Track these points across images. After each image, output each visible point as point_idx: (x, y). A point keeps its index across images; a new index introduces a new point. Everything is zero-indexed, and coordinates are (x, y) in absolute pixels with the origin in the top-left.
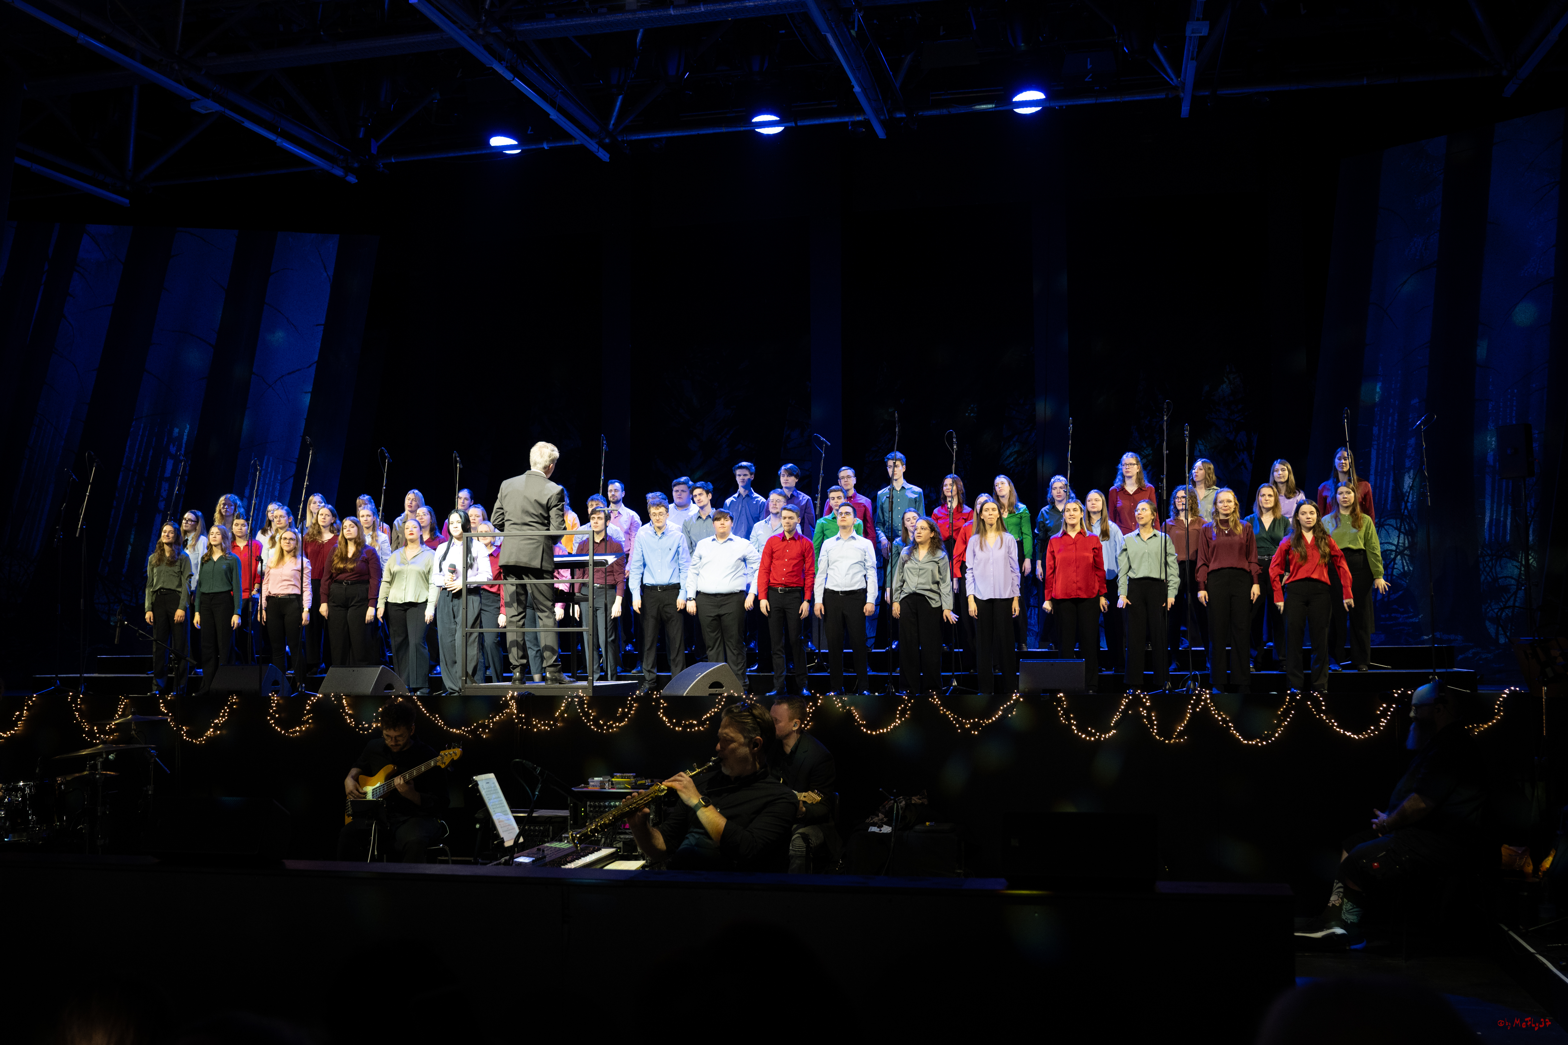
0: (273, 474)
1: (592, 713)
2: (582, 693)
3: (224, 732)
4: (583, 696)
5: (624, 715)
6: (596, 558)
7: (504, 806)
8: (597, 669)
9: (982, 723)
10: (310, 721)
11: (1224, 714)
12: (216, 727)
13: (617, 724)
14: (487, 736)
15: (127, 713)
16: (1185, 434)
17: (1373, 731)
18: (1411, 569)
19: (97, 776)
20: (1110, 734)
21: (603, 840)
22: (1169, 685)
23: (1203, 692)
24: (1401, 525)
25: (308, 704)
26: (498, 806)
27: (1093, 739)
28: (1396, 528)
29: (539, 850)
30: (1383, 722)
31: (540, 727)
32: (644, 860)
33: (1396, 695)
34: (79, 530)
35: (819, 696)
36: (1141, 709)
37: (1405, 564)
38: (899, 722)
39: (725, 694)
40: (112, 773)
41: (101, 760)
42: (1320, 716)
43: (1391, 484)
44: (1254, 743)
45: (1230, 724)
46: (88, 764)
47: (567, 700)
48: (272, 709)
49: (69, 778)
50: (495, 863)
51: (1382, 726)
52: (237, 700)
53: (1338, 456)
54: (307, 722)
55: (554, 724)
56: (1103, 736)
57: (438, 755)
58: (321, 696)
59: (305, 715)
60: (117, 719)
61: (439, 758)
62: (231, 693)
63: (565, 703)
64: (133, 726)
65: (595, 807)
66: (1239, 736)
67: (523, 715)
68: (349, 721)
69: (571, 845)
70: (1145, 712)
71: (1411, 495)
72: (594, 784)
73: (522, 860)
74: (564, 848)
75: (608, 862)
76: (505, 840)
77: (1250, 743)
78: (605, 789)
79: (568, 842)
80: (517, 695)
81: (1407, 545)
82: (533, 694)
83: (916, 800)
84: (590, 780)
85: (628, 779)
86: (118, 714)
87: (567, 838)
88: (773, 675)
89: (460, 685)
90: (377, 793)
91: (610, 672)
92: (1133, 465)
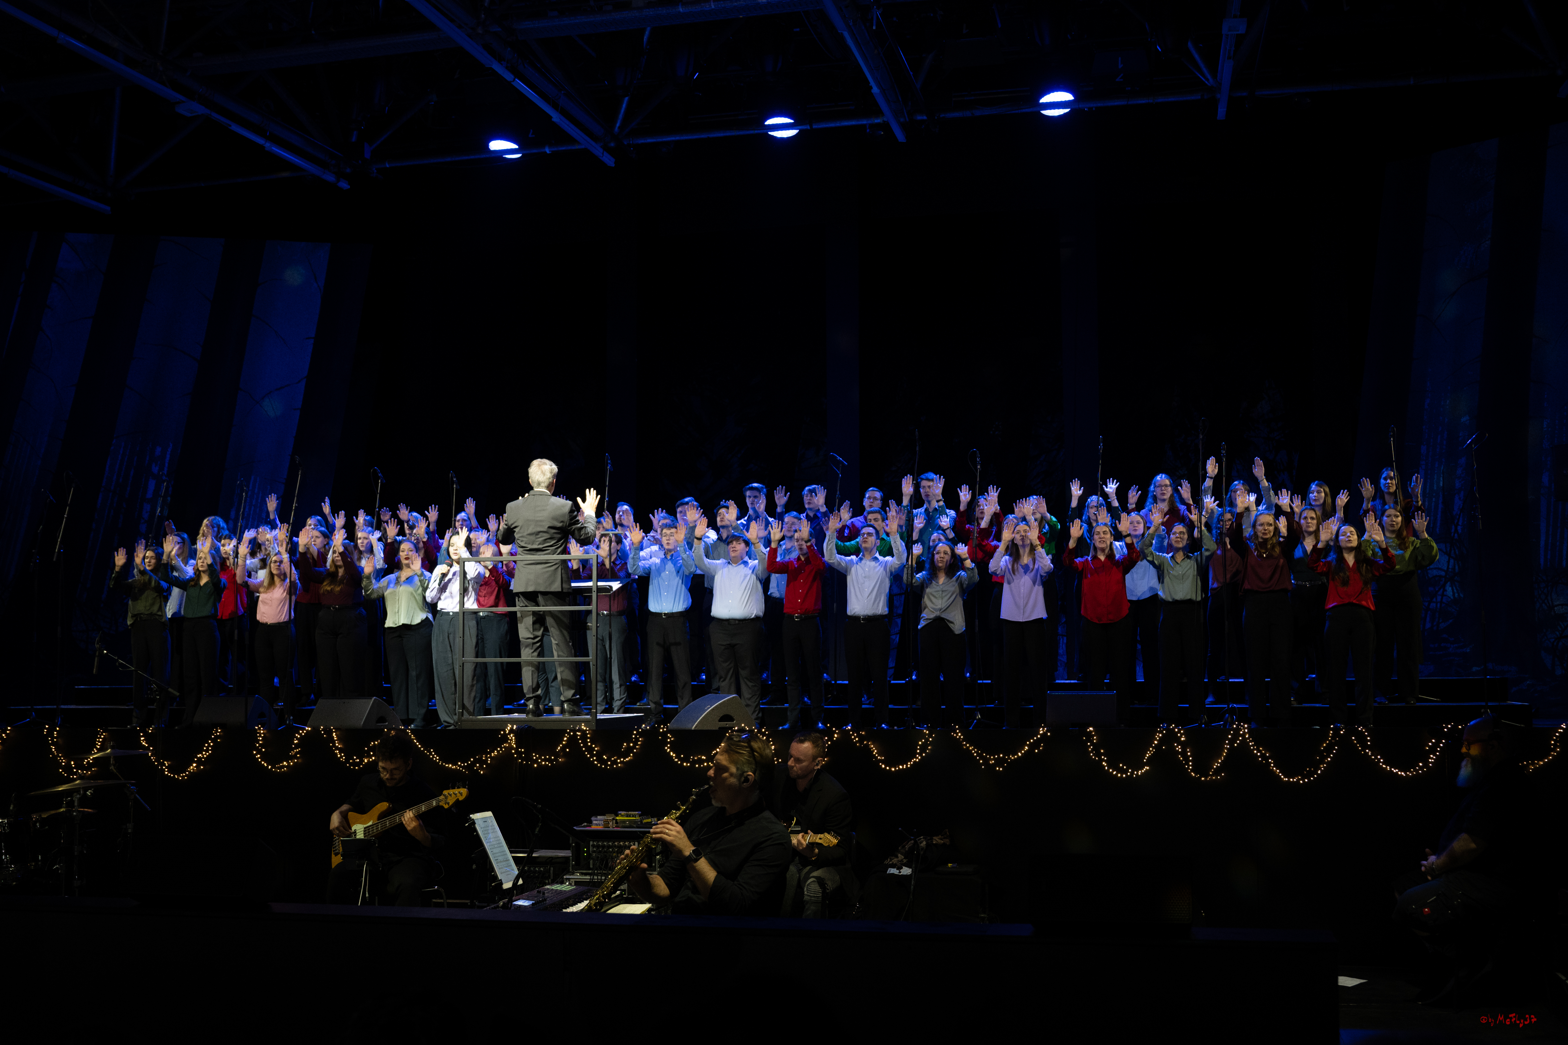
1: (595, 747)
2: (585, 726)
3: (208, 767)
4: (586, 730)
5: (629, 750)
6: (600, 584)
7: (503, 846)
8: (601, 700)
9: (1007, 759)
10: (298, 756)
11: (1263, 751)
12: (199, 763)
13: (622, 759)
14: (485, 771)
15: (106, 746)
16: (1222, 453)
17: (1421, 769)
18: (1462, 596)
19: (75, 814)
20: (1143, 772)
22: (1204, 719)
23: (1242, 726)
24: (1451, 550)
25: (297, 737)
26: (496, 846)
27: (1124, 776)
29: (538, 892)
30: (1432, 759)
31: (540, 762)
32: (649, 903)
33: (1446, 730)
34: (56, 553)
35: (835, 730)
36: (1175, 745)
37: (1455, 591)
38: (919, 758)
39: (736, 728)
40: (90, 811)
41: (78, 796)
42: (1365, 752)
43: (1440, 506)
44: (1295, 780)
45: (1270, 761)
46: (65, 801)
47: (569, 733)
48: (258, 743)
49: (44, 816)
50: (493, 906)
51: (1431, 763)
52: (221, 734)
53: (1384, 476)
54: (295, 757)
55: (555, 760)
56: (1135, 773)
57: (441, 794)
58: (310, 729)
59: (293, 749)
60: (95, 753)
61: (442, 797)
62: (215, 726)
63: (566, 737)
64: (112, 761)
65: (598, 847)
66: (1279, 772)
67: (523, 750)
68: (339, 756)
69: (572, 887)
70: (1180, 747)
71: (1461, 518)
72: (598, 823)
73: (521, 903)
74: (565, 891)
75: (612, 905)
76: (503, 881)
77: (1291, 780)
78: (609, 827)
79: (570, 884)
80: (516, 728)
81: (1457, 570)
82: (533, 728)
83: (937, 840)
84: (593, 819)
85: (633, 817)
86: (96, 748)
87: (569, 879)
88: (787, 708)
89: (456, 718)
90: (369, 832)
91: (616, 704)
92: (1166, 486)
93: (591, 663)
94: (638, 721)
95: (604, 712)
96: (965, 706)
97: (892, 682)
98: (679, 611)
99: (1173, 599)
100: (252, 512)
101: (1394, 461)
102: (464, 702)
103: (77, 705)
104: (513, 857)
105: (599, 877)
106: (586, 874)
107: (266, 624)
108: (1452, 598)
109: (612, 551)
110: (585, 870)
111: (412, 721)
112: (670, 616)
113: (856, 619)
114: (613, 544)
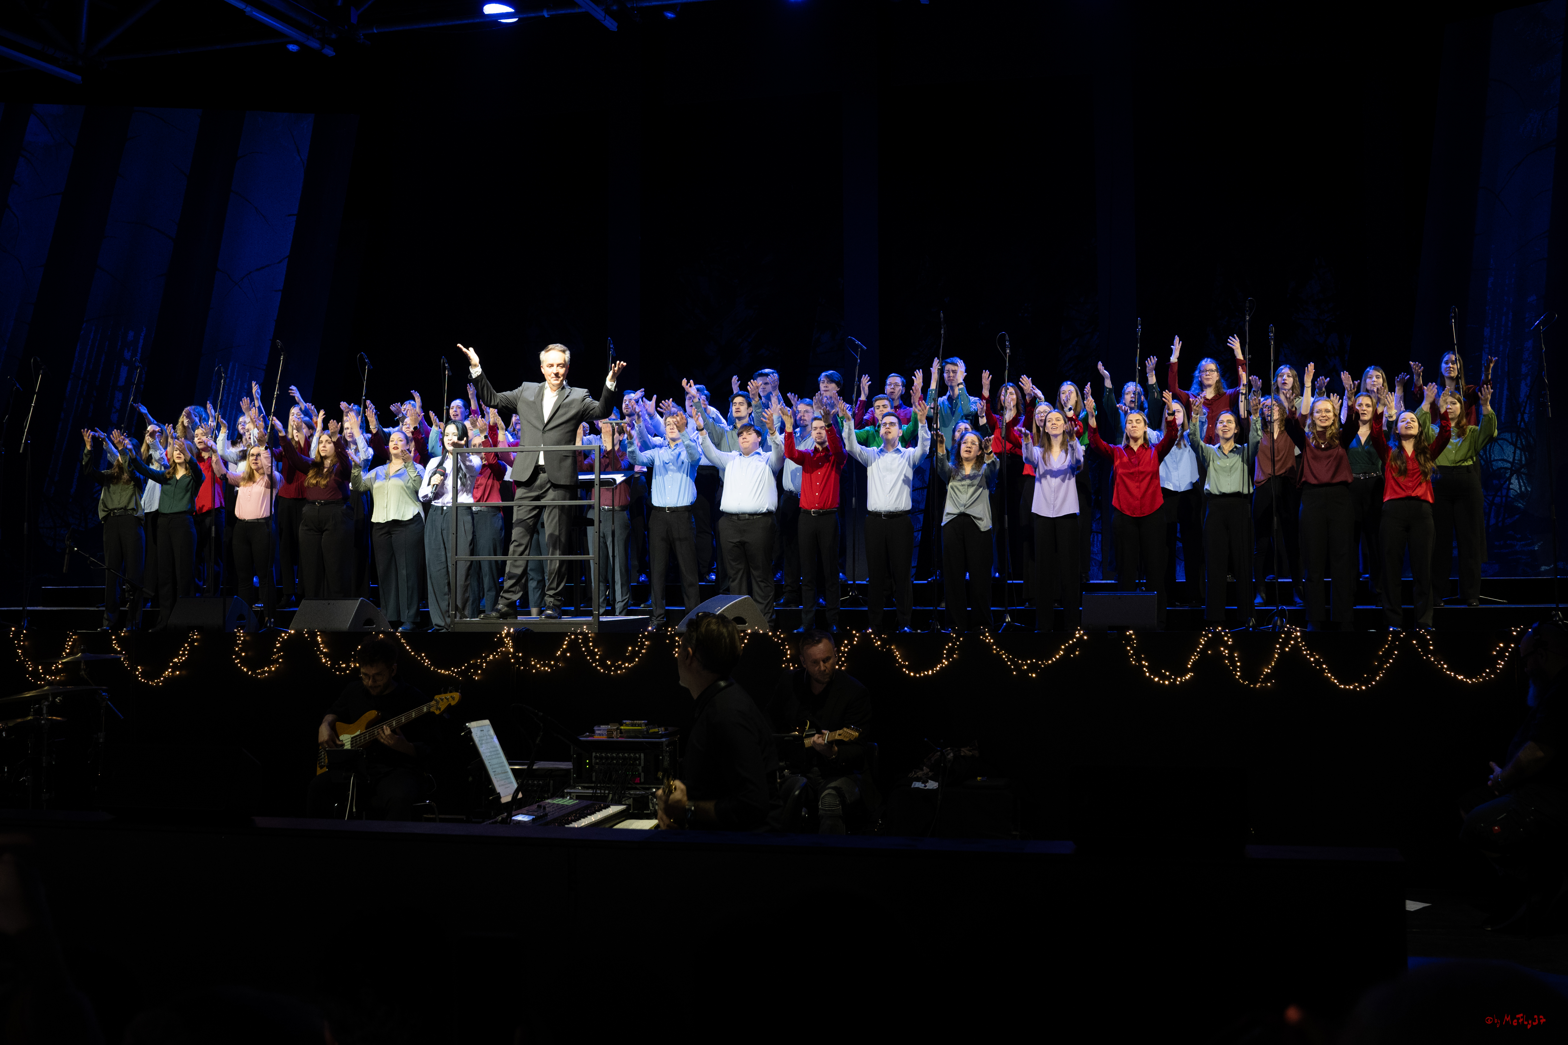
0: (239, 382)
1: (598, 651)
2: (586, 629)
3: (184, 672)
4: (588, 633)
5: (634, 654)
6: (602, 476)
7: (501, 757)
8: (603, 602)
9: (1041, 665)
10: (280, 660)
11: (1317, 654)
12: (175, 667)
13: (627, 665)
14: (479, 677)
15: (75, 650)
16: (1269, 336)
17: (1488, 675)
18: (1529, 489)
19: (43, 722)
20: (1187, 678)
21: (611, 795)
22: (1252, 622)
23: (1293, 629)
24: (1517, 440)
25: (279, 641)
26: (494, 757)
27: (1167, 682)
28: (1511, 443)
29: (539, 807)
30: (1500, 664)
31: (539, 668)
32: (656, 819)
33: (1515, 633)
34: (23, 445)
35: (856, 634)
36: (1222, 649)
37: (1522, 484)
38: (946, 663)
39: (749, 631)
40: (59, 719)
41: (46, 703)
42: (1427, 657)
43: (1505, 392)
44: (1351, 687)
45: (1324, 666)
46: (33, 708)
47: (570, 637)
48: (238, 647)
49: (11, 724)
50: (491, 821)
51: (1499, 669)
52: (198, 637)
53: (1445, 359)
54: (277, 661)
55: (555, 665)
56: (1179, 679)
57: (432, 699)
58: (292, 632)
59: (275, 653)
60: (64, 658)
61: (433, 703)
62: (191, 629)
63: (567, 640)
64: (83, 666)
65: (601, 758)
66: (1334, 679)
67: (520, 655)
68: (324, 661)
69: (575, 802)
70: (1227, 651)
71: (1528, 406)
72: (601, 733)
73: (520, 818)
74: (567, 805)
75: (618, 821)
76: (502, 795)
77: (1347, 687)
78: (613, 738)
79: (571, 798)
80: (513, 631)
81: (1523, 463)
82: (532, 631)
83: (966, 751)
84: (596, 728)
85: (638, 726)
86: (65, 652)
87: (570, 793)
88: (801, 610)
89: (448, 620)
90: (356, 742)
91: (619, 606)
92: (1212, 371)
93: (591, 562)
94: (644, 623)
95: (606, 613)
96: (992, 609)
97: (915, 582)
98: (684, 505)
99: (1220, 492)
100: (230, 401)
101: (1456, 344)
102: (457, 603)
103: (43, 607)
104: (512, 769)
105: (602, 791)
106: (588, 788)
107: (244, 520)
108: (1518, 491)
109: (615, 442)
110: (587, 783)
111: (401, 624)
112: (674, 510)
113: (877, 515)
114: (617, 435)
